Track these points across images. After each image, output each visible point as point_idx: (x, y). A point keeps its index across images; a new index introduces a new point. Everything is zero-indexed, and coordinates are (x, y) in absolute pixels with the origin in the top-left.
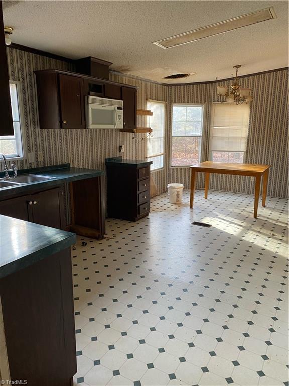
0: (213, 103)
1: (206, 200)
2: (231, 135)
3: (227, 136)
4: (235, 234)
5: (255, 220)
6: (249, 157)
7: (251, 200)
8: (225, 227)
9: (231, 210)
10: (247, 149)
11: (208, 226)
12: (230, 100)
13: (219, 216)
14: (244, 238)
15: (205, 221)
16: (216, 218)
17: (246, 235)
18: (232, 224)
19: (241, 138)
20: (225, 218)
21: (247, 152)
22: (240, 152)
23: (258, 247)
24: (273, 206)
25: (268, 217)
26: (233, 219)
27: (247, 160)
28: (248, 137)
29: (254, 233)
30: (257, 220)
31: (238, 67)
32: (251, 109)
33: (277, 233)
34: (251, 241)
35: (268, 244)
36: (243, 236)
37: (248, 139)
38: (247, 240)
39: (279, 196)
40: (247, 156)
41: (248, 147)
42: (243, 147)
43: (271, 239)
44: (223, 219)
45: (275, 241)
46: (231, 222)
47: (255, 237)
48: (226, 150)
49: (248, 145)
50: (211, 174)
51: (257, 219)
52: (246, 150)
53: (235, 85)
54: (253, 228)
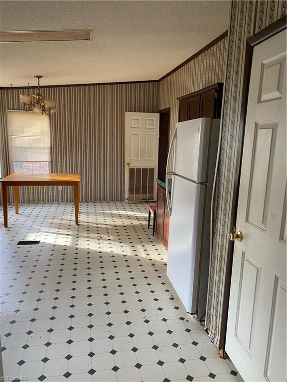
0: (7, 110)
1: (18, 216)
2: (32, 145)
3: (28, 145)
4: (68, 244)
5: (78, 226)
6: (54, 166)
7: (71, 208)
8: (55, 240)
9: (50, 221)
10: (52, 158)
11: (37, 243)
12: (36, 110)
13: (42, 230)
14: (78, 247)
15: (31, 239)
16: (40, 233)
17: (78, 243)
18: (59, 236)
19: (44, 149)
20: (49, 231)
21: (52, 162)
22: (45, 162)
23: (95, 252)
24: (86, 211)
25: (88, 221)
26: (58, 230)
27: (52, 169)
28: (51, 147)
29: (84, 239)
30: (79, 227)
31: (39, 77)
32: (50, 119)
33: (103, 234)
34: (86, 248)
35: (101, 246)
36: (77, 245)
37: (51, 149)
38: (82, 247)
39: (86, 200)
40: (52, 166)
41: (51, 157)
42: (47, 157)
43: (101, 241)
44: (48, 232)
45: (105, 242)
46: (58, 234)
47: (88, 242)
48: (30, 160)
49: (51, 155)
50: (21, 187)
51: (79, 225)
52: (50, 160)
53: (39, 95)
54: (81, 235)
